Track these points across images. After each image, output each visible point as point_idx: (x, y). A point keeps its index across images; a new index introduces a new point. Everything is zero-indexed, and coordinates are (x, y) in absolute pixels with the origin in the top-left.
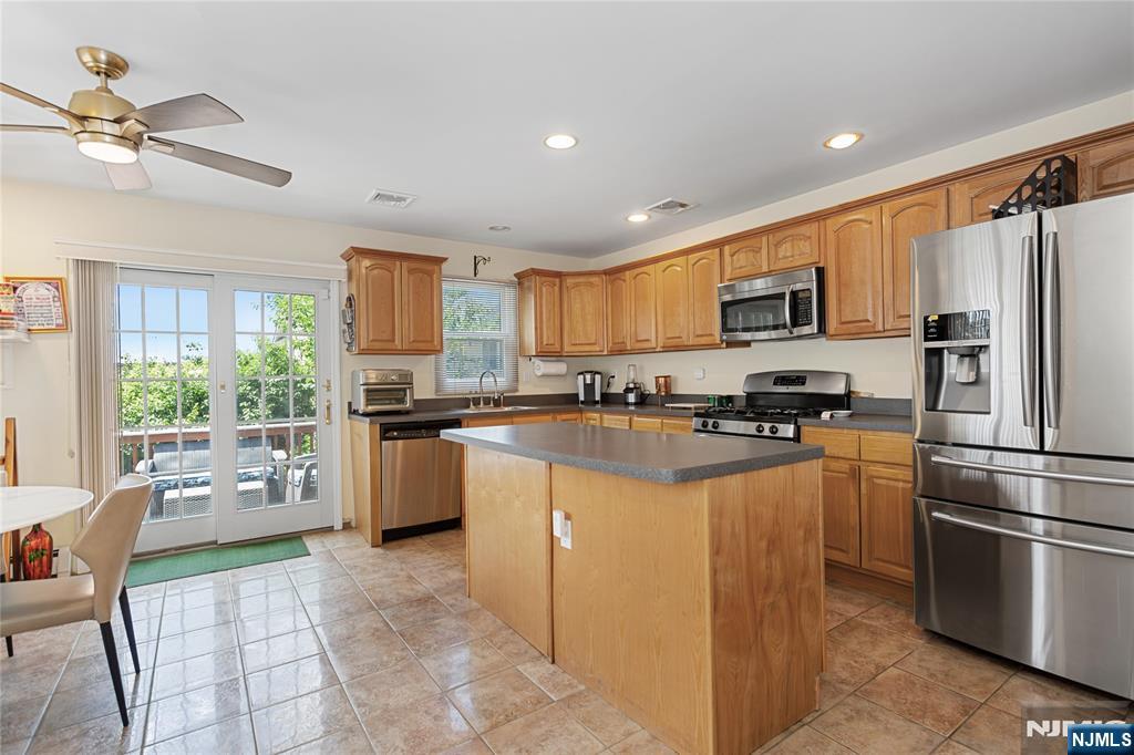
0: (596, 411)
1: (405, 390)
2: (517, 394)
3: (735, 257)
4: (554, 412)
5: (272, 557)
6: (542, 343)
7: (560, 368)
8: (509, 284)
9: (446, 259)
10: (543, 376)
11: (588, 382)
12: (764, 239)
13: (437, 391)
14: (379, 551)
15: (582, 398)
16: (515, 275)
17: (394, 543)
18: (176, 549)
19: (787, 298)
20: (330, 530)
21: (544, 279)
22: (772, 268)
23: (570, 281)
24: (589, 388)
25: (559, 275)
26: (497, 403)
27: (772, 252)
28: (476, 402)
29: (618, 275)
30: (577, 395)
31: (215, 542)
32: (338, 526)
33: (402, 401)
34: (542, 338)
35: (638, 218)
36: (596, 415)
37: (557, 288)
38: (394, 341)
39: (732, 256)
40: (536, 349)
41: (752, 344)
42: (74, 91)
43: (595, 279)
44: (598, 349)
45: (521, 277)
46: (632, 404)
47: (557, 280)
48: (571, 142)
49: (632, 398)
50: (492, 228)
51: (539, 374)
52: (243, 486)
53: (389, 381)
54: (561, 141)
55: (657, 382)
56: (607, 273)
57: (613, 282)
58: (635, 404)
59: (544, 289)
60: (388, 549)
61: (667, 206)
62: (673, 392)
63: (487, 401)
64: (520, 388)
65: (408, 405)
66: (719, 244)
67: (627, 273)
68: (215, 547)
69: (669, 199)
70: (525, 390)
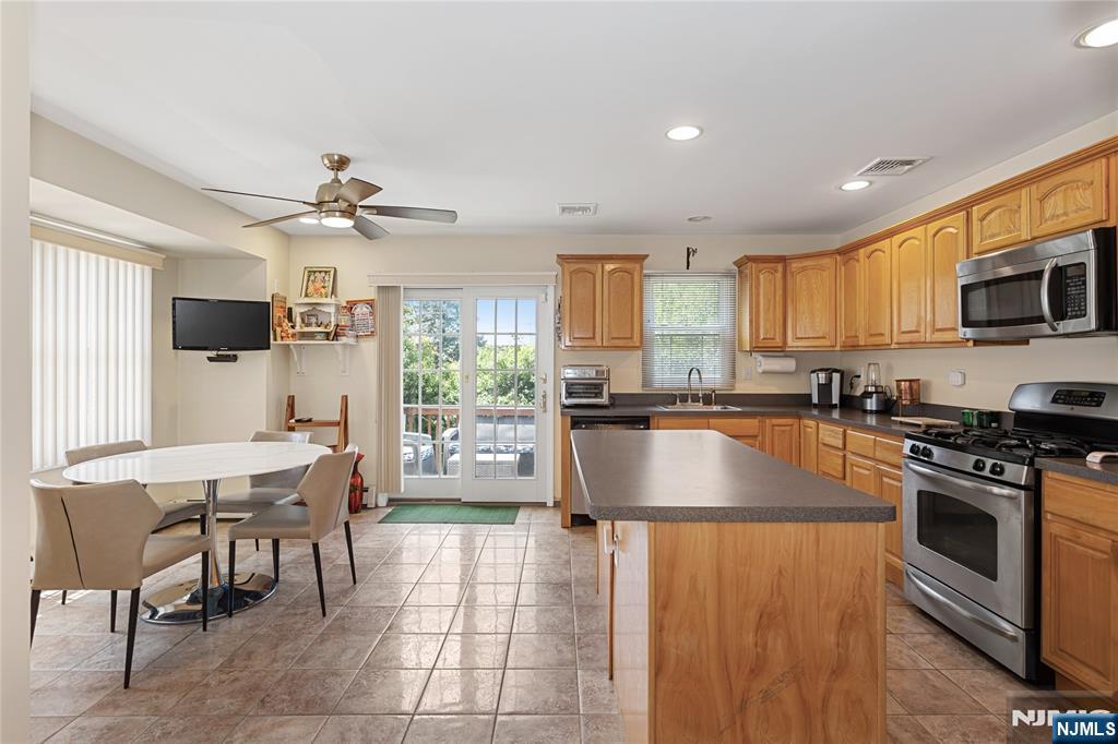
0: (812, 417)
1: (601, 385)
2: (734, 392)
3: (985, 222)
4: (763, 414)
5: (488, 520)
6: (758, 337)
7: (790, 364)
8: (728, 274)
9: (647, 256)
10: (764, 372)
11: (822, 381)
12: (1024, 191)
13: (644, 386)
14: (566, 531)
15: (815, 400)
16: (735, 263)
17: (582, 528)
18: (437, 500)
19: (1046, 276)
20: (543, 505)
21: (762, 266)
22: (1036, 234)
23: (795, 265)
24: (825, 389)
25: (782, 259)
26: (707, 400)
27: (1036, 213)
28: (684, 398)
29: (851, 254)
30: (810, 396)
31: (460, 500)
32: (550, 504)
33: (599, 394)
34: (758, 330)
35: (856, 185)
36: (812, 423)
37: (779, 275)
38: (594, 338)
39: (982, 220)
40: (751, 343)
41: (1031, 341)
42: (321, 183)
43: (827, 261)
44: (829, 344)
45: (740, 264)
46: (871, 412)
47: (780, 267)
48: (696, 132)
49: (871, 404)
50: (690, 219)
51: (760, 371)
52: (481, 457)
53: (587, 376)
54: (684, 133)
55: (898, 386)
56: (840, 252)
57: (845, 263)
58: (877, 412)
59: (762, 276)
60: (573, 532)
61: (882, 165)
62: (922, 401)
63: (695, 398)
64: (737, 385)
65: (604, 400)
66: (966, 206)
67: (862, 251)
68: (457, 503)
69: (878, 160)
70: (742, 388)
